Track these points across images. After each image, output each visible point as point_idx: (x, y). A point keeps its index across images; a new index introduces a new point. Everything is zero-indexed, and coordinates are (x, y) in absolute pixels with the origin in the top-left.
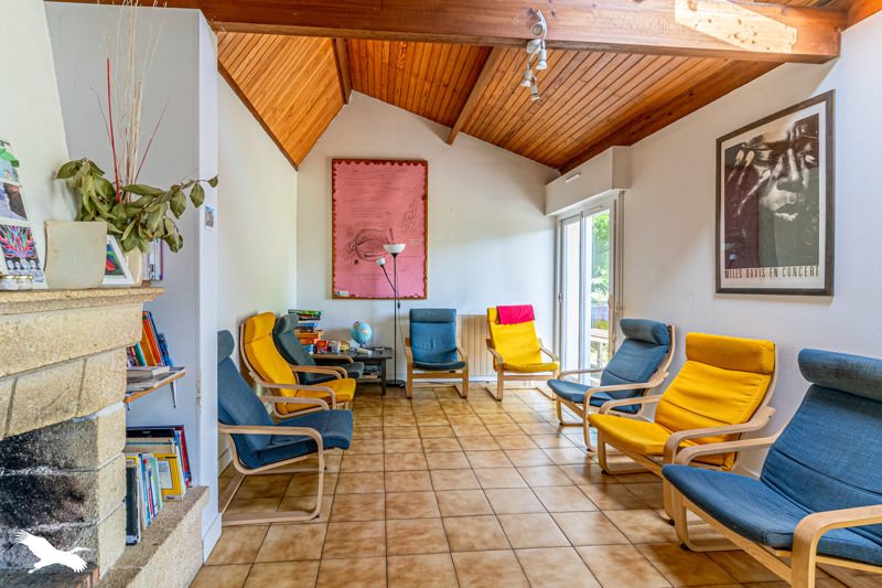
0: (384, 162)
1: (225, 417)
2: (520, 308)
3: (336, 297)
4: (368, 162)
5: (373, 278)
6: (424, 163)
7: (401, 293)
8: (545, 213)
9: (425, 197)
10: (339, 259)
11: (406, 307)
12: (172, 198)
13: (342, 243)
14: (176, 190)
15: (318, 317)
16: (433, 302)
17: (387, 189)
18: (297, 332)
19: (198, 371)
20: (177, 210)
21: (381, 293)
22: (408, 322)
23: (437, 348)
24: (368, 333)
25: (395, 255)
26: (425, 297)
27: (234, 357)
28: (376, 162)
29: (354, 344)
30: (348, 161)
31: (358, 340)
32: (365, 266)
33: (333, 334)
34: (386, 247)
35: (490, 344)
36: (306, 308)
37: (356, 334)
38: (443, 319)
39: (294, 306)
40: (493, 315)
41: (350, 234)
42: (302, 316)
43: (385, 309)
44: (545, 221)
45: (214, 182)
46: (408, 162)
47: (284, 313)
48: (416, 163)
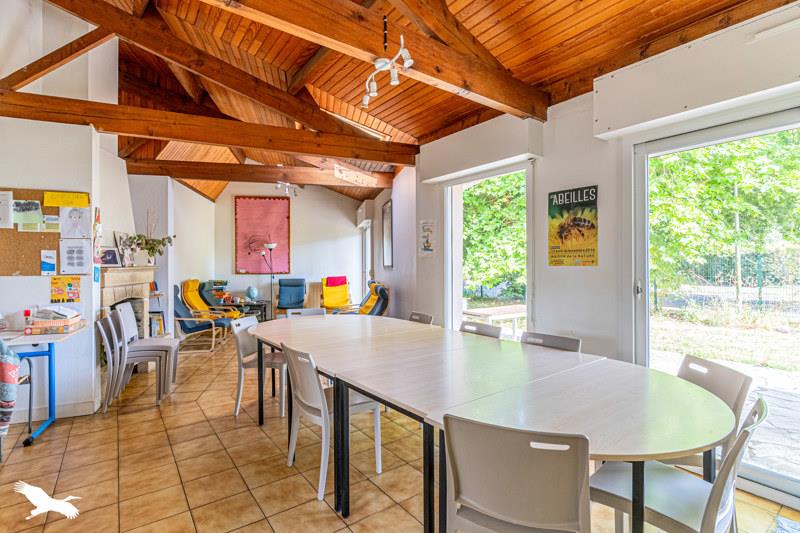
0: (265, 198)
1: (177, 315)
2: (339, 278)
3: (237, 273)
4: (256, 198)
5: (259, 262)
6: (288, 199)
7: (274, 271)
8: (356, 225)
9: (288, 218)
10: (239, 252)
11: (277, 278)
12: (162, 242)
13: (241, 243)
14: (164, 239)
15: (226, 284)
16: (293, 275)
17: (267, 213)
18: (214, 292)
19: (167, 294)
20: (164, 245)
21: (264, 270)
22: (278, 286)
23: (294, 299)
24: (255, 293)
25: (271, 250)
26: (289, 273)
27: (179, 296)
28: (261, 198)
29: (248, 300)
30: (244, 197)
31: (249, 296)
32: (254, 256)
33: (237, 294)
34: (265, 245)
35: (322, 297)
36: (220, 279)
37: (248, 293)
38: (298, 284)
39: (213, 278)
40: (325, 282)
41: (246, 237)
42: (215, 283)
43: (266, 279)
44: (356, 230)
45: (175, 237)
46: (279, 198)
47: (206, 280)
48: (283, 198)
